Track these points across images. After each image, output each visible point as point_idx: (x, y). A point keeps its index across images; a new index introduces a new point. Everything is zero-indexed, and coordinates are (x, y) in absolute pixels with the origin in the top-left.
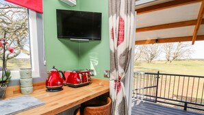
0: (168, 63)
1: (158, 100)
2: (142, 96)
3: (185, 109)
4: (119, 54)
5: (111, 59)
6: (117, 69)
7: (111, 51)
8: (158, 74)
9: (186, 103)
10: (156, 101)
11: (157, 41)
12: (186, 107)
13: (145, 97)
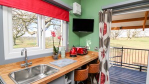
0: (129, 39)
1: (123, 64)
2: (112, 62)
3: (140, 71)
4: (104, 40)
5: (100, 42)
6: (103, 47)
7: (100, 38)
8: (122, 48)
9: (141, 67)
10: (122, 66)
11: (121, 28)
12: (141, 69)
13: (114, 63)
